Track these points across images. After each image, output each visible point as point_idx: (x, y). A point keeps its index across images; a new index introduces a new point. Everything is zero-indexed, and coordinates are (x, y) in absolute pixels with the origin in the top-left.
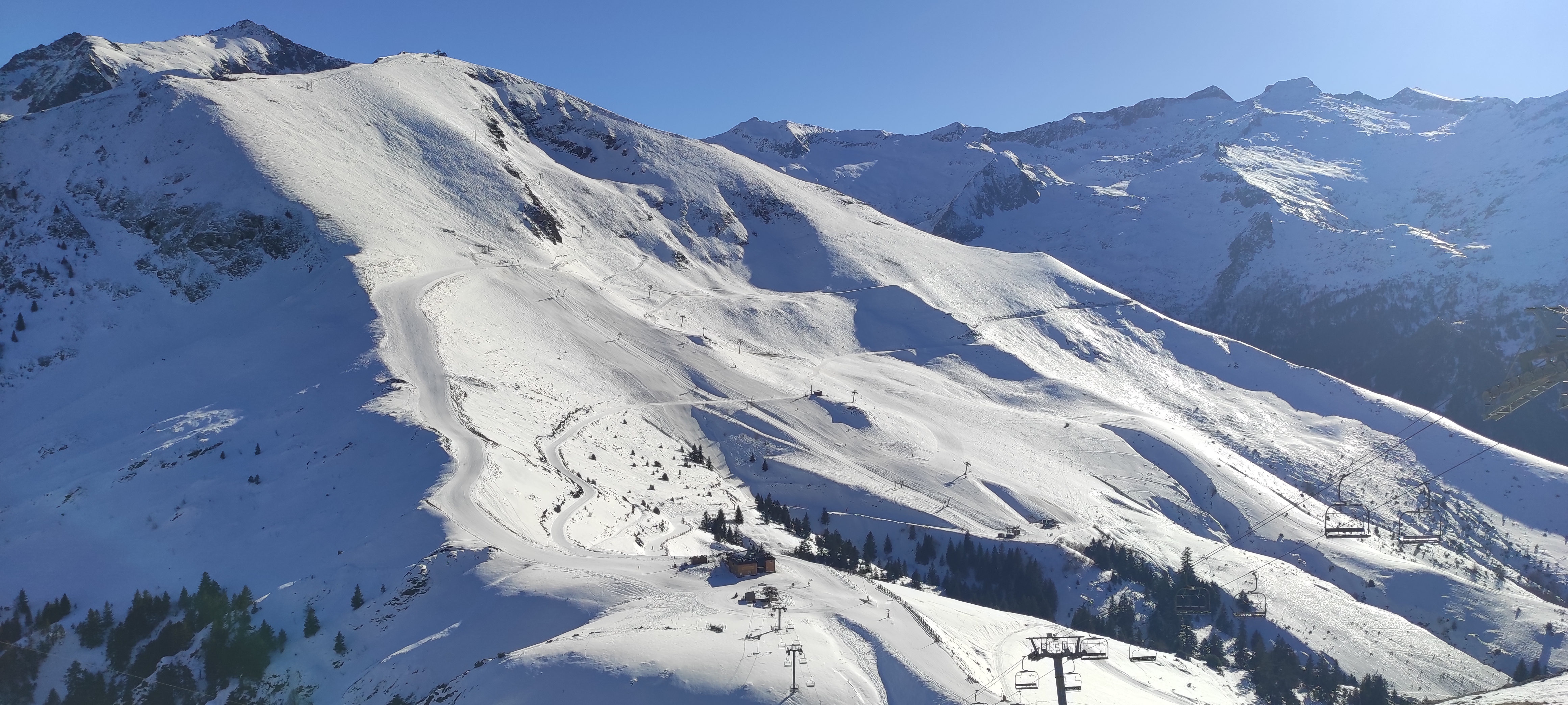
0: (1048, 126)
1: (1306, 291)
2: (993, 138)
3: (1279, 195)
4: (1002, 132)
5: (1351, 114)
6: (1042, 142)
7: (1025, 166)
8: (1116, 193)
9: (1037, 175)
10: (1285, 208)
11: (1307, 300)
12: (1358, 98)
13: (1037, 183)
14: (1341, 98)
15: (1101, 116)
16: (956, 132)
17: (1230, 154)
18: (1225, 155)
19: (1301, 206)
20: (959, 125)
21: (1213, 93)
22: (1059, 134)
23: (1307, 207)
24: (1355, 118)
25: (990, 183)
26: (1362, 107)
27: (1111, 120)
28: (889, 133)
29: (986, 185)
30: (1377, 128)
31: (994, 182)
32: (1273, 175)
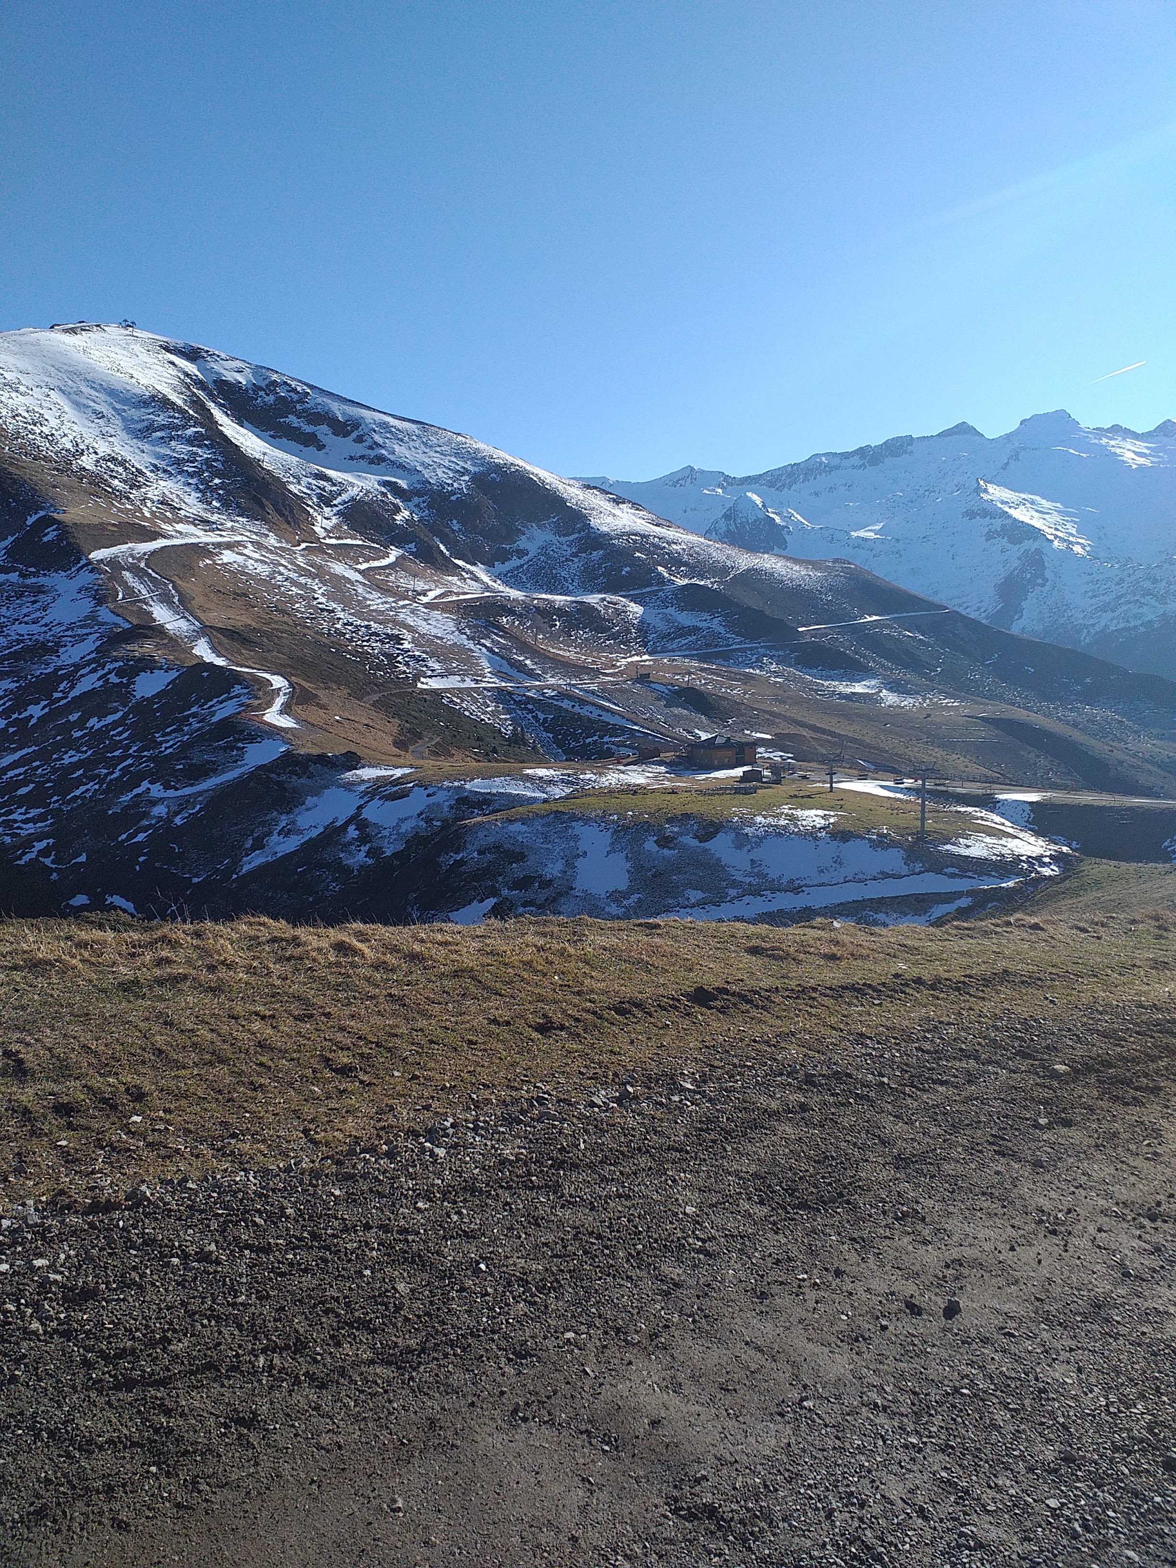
0: (789, 469)
1: (1085, 631)
2: (728, 481)
3: (1049, 532)
4: (739, 476)
5: (1113, 446)
6: (784, 485)
7: (770, 510)
8: (871, 535)
9: (783, 518)
10: (1056, 543)
11: (1088, 641)
12: (1116, 430)
13: (784, 527)
14: (1100, 432)
15: (846, 455)
16: (690, 475)
17: (991, 490)
18: (986, 491)
19: (1071, 543)
20: (692, 469)
21: (963, 429)
22: (802, 476)
23: (1078, 543)
24: (1118, 451)
25: (733, 528)
26: (1124, 439)
27: (856, 461)
28: (615, 479)
29: (729, 531)
30: (1141, 461)
31: (737, 527)
32: (1037, 511)
